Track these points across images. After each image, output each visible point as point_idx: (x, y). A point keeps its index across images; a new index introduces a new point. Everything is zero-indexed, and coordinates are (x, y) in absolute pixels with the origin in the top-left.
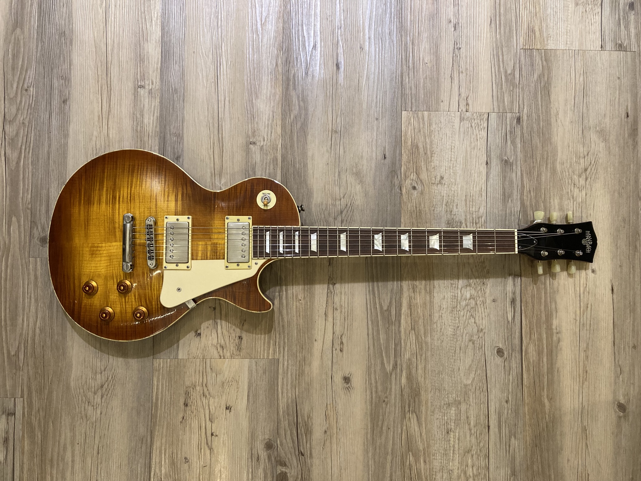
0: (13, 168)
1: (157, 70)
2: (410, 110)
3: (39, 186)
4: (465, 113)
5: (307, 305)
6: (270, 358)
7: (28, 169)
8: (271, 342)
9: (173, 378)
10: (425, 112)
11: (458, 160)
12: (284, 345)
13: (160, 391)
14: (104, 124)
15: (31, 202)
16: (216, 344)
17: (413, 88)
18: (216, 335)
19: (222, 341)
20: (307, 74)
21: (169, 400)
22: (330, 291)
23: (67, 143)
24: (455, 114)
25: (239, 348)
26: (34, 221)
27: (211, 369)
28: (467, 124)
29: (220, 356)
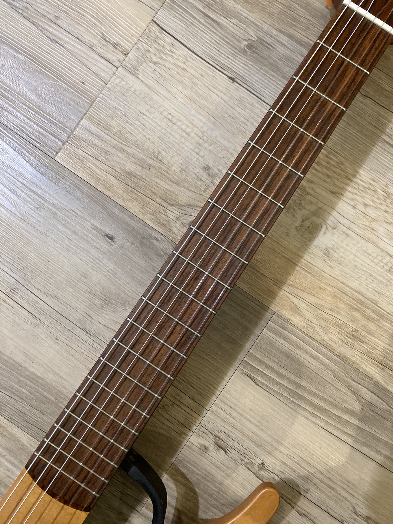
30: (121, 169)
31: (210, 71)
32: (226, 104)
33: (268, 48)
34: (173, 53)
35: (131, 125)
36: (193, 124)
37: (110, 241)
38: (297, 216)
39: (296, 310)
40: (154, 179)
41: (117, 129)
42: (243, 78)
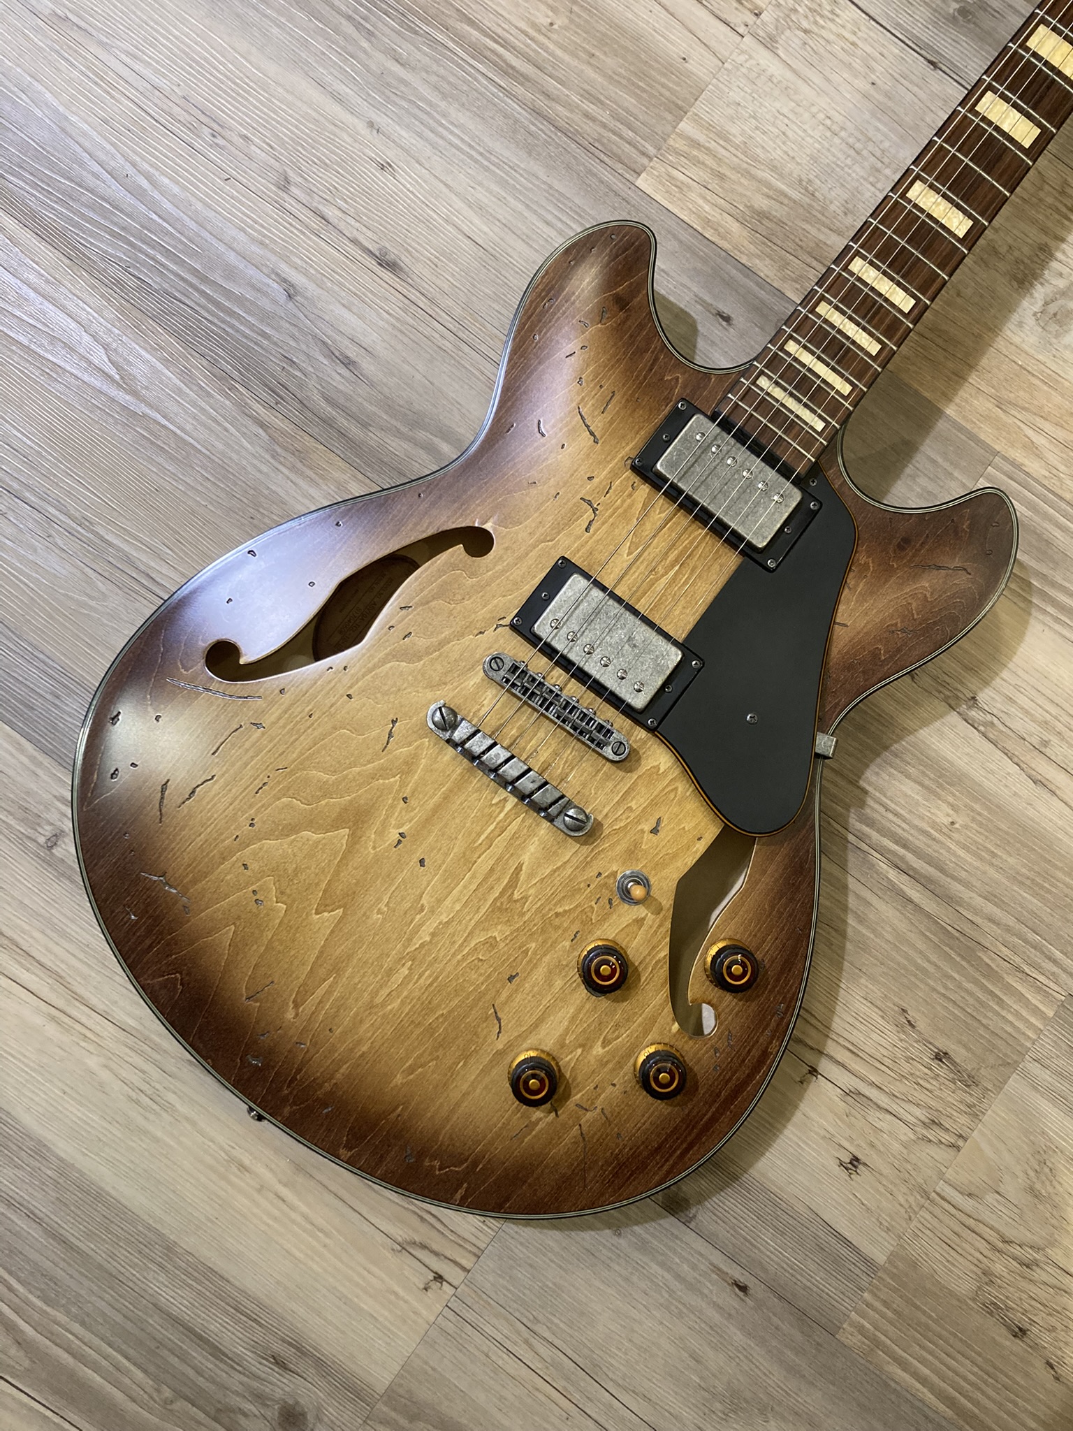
0: (27, 1363)
1: (40, 764)
2: (645, 161)
3: (129, 1326)
4: (758, 22)
5: (980, 814)
6: (1051, 1014)
7: (58, 1324)
8: (1009, 979)
9: (924, 1319)
10: (682, 125)
11: (871, 134)
12: (1043, 953)
13: (935, 1379)
14: (84, 1020)
15: (155, 1379)
16: (913, 1137)
17: (591, 108)
18: (889, 1117)
19: (918, 1112)
20: (348, 363)
21: (975, 1369)
22: (985, 724)
23: (61, 1160)
24: (743, 52)
25: (970, 1081)
26: (219, 1410)
27: (970, 1195)
28: (792, 39)
29: (953, 1146)
30: (746, 206)
31: (895, 49)
32: (922, 105)
33: (993, 16)
34: (837, 16)
35: (764, 133)
36: (866, 136)
37: (724, 323)
38: (1036, 295)
39: (1031, 448)
40: (800, 224)
41: (738, 140)
42: (952, 63)
